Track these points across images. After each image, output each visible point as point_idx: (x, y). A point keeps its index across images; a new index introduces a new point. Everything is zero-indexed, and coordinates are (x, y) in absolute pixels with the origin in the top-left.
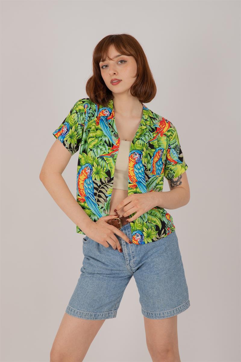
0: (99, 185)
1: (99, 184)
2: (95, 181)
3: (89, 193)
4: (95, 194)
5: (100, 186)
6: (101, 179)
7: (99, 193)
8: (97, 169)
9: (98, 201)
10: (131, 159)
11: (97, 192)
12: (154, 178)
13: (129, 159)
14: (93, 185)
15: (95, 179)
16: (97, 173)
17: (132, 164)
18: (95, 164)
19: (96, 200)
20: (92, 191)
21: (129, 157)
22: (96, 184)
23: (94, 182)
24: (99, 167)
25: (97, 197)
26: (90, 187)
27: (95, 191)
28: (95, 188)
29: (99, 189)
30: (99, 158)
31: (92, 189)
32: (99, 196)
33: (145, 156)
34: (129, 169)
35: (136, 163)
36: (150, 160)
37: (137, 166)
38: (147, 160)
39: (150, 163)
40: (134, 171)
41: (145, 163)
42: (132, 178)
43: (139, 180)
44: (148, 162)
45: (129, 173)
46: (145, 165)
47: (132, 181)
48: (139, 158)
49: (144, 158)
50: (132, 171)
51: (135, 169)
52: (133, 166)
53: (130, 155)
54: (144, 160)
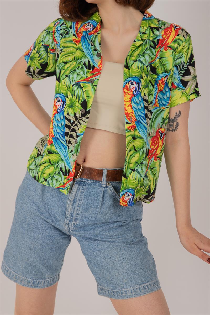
0: (72, 121)
1: (73, 119)
2: (68, 117)
3: (58, 133)
4: (66, 134)
5: (74, 122)
6: (75, 114)
7: (71, 132)
8: (71, 101)
9: (70, 142)
10: (126, 90)
11: (69, 131)
12: (158, 111)
13: (124, 91)
14: (64, 122)
15: (68, 114)
16: (71, 106)
17: (128, 97)
18: (69, 94)
19: (66, 141)
20: (63, 130)
21: (124, 88)
22: (69, 120)
23: (66, 118)
24: (75, 98)
25: (67, 138)
26: (60, 125)
27: (67, 130)
28: (67, 126)
29: (72, 127)
30: (74, 86)
31: (63, 127)
32: (72, 136)
33: (145, 86)
34: (125, 105)
35: (135, 95)
36: (152, 90)
37: (135, 99)
38: (148, 91)
39: (151, 94)
40: (132, 107)
41: (145, 95)
42: (130, 115)
43: (139, 119)
44: (150, 93)
45: (126, 110)
46: (146, 98)
47: (129, 119)
48: (137, 87)
49: (144, 88)
50: (129, 106)
51: (133, 103)
52: (130, 100)
53: (125, 86)
54: (144, 91)
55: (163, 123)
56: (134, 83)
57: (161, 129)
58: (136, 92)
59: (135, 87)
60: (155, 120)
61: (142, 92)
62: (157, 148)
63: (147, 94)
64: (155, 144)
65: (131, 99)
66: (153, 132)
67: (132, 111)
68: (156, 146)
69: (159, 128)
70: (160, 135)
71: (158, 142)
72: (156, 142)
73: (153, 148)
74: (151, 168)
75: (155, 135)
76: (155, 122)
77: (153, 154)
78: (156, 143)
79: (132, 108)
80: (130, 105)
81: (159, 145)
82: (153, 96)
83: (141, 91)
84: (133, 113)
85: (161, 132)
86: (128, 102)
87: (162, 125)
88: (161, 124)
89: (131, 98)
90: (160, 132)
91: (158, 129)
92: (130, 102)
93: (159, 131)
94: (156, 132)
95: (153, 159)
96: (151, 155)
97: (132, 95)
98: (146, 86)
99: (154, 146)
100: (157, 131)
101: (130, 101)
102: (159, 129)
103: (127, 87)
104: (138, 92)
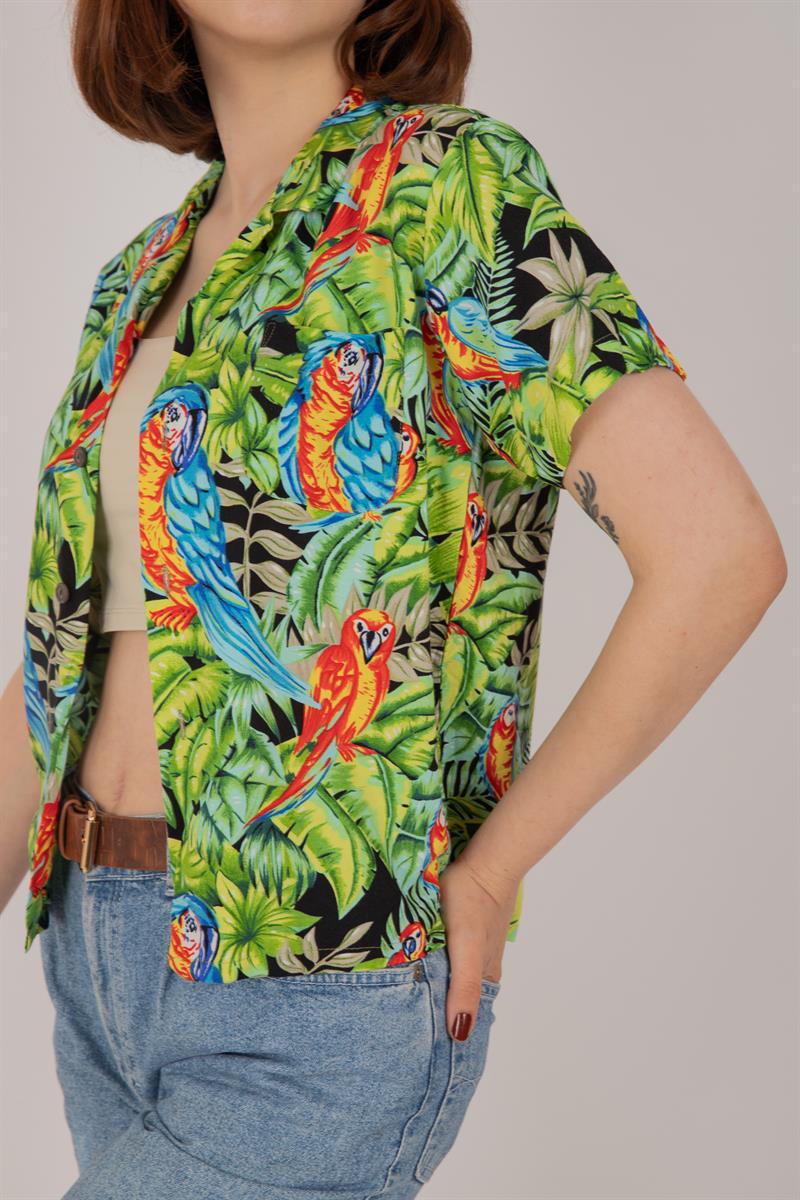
10: (148, 446)
12: (347, 530)
13: (142, 449)
17: (155, 472)
33: (228, 413)
34: (141, 511)
35: (175, 469)
36: (266, 430)
37: (178, 485)
38: (240, 435)
39: (265, 450)
40: (168, 522)
41: (225, 459)
42: (159, 561)
43: (203, 572)
44: (253, 446)
45: (143, 536)
46: (228, 471)
47: (160, 580)
48: (188, 432)
49: (219, 429)
50: (154, 518)
51: (170, 505)
52: (157, 488)
53: (147, 425)
54: (220, 440)
55: (375, 585)
56: (181, 411)
57: (363, 615)
58: (182, 452)
59: (183, 431)
60: (334, 570)
61: (212, 447)
62: (349, 701)
63: (235, 452)
64: (338, 683)
65: (164, 489)
66: (328, 628)
67: (165, 543)
68: (345, 692)
69: (357, 608)
70: (361, 642)
71: (351, 672)
72: (341, 673)
73: (327, 702)
74: (332, 792)
75: (337, 642)
76: (335, 581)
77: (330, 727)
78: (344, 679)
79: (165, 528)
80: (159, 515)
81: (361, 687)
82: (277, 455)
83: (204, 445)
84: (170, 549)
85: (366, 628)
86: (151, 498)
87: (369, 596)
88: (363, 589)
89: (163, 480)
90: (360, 627)
91: (349, 613)
92: (156, 498)
93: (356, 622)
94: (342, 626)
95: (332, 751)
96: (320, 731)
97: (169, 469)
98: (236, 415)
99: (336, 692)
100: (348, 624)
101: (158, 493)
102: (356, 615)
103: (154, 428)
104: (189, 453)
